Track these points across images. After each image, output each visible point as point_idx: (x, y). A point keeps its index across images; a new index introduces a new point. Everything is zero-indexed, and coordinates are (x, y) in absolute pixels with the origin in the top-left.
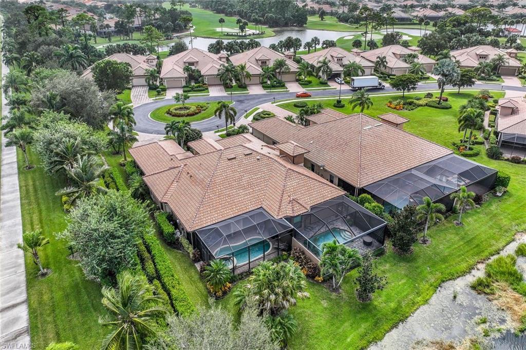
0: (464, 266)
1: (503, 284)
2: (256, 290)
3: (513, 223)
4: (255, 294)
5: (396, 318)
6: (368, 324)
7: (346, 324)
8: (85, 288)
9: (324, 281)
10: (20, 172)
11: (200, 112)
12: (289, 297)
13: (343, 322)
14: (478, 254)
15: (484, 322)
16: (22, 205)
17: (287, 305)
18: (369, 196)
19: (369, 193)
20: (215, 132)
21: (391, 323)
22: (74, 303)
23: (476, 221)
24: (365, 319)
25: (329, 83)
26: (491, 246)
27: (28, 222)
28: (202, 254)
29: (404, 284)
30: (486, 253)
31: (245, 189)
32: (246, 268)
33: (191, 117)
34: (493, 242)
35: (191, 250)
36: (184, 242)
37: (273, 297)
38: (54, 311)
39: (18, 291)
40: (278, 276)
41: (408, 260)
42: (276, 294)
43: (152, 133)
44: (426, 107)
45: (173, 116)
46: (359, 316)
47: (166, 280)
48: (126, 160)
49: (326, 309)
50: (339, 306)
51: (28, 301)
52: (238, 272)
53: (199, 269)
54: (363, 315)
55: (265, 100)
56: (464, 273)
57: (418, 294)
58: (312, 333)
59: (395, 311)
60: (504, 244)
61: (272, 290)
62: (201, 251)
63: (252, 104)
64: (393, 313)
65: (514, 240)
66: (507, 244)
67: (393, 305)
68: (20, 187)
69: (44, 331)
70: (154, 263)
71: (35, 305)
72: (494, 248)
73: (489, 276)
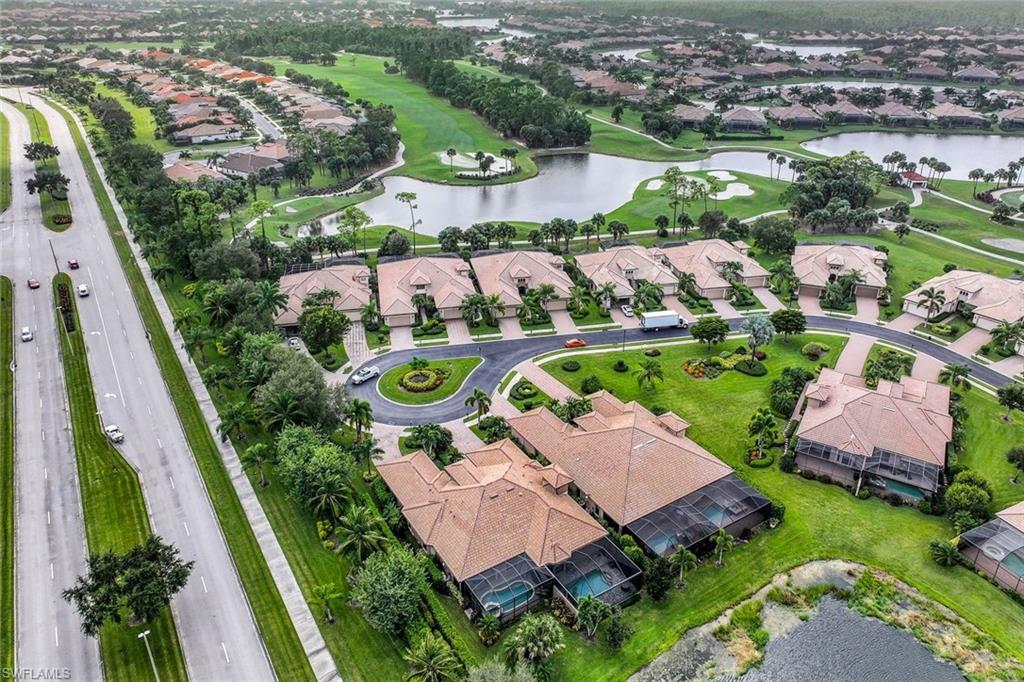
0: (713, 611)
1: (741, 630)
2: (522, 643)
3: (776, 562)
4: (523, 646)
5: (639, 664)
6: (616, 668)
7: (597, 669)
8: (373, 635)
9: (581, 630)
10: (257, 492)
11: (441, 383)
12: (549, 649)
13: (593, 668)
14: (729, 599)
15: (713, 666)
16: (278, 539)
17: (547, 654)
18: (630, 538)
19: (630, 533)
20: (465, 421)
21: (634, 669)
22: (367, 650)
23: (738, 560)
24: (613, 665)
25: (614, 314)
26: (745, 589)
27: (293, 562)
28: (470, 601)
29: (653, 632)
30: (738, 598)
31: (508, 532)
32: (511, 617)
33: (432, 393)
34: (748, 585)
35: (460, 597)
36: (452, 588)
37: (536, 649)
38: (353, 657)
39: (316, 637)
40: (540, 631)
41: (661, 608)
42: (539, 647)
43: (387, 423)
44: (734, 371)
45: (409, 390)
46: (609, 662)
47: (446, 631)
48: (370, 473)
49: (580, 655)
50: (592, 652)
51: (327, 646)
52: (505, 620)
53: (469, 616)
54: (612, 661)
55: (525, 354)
56: (710, 620)
57: (664, 641)
58: (567, 676)
59: (640, 658)
60: (758, 587)
61: (535, 643)
62: (470, 599)
63: (507, 363)
64: (638, 658)
65: (770, 582)
66: (762, 587)
67: (639, 652)
68: (266, 514)
69: (352, 674)
70: (432, 614)
71: (335, 651)
72: (747, 592)
73: (732, 623)
